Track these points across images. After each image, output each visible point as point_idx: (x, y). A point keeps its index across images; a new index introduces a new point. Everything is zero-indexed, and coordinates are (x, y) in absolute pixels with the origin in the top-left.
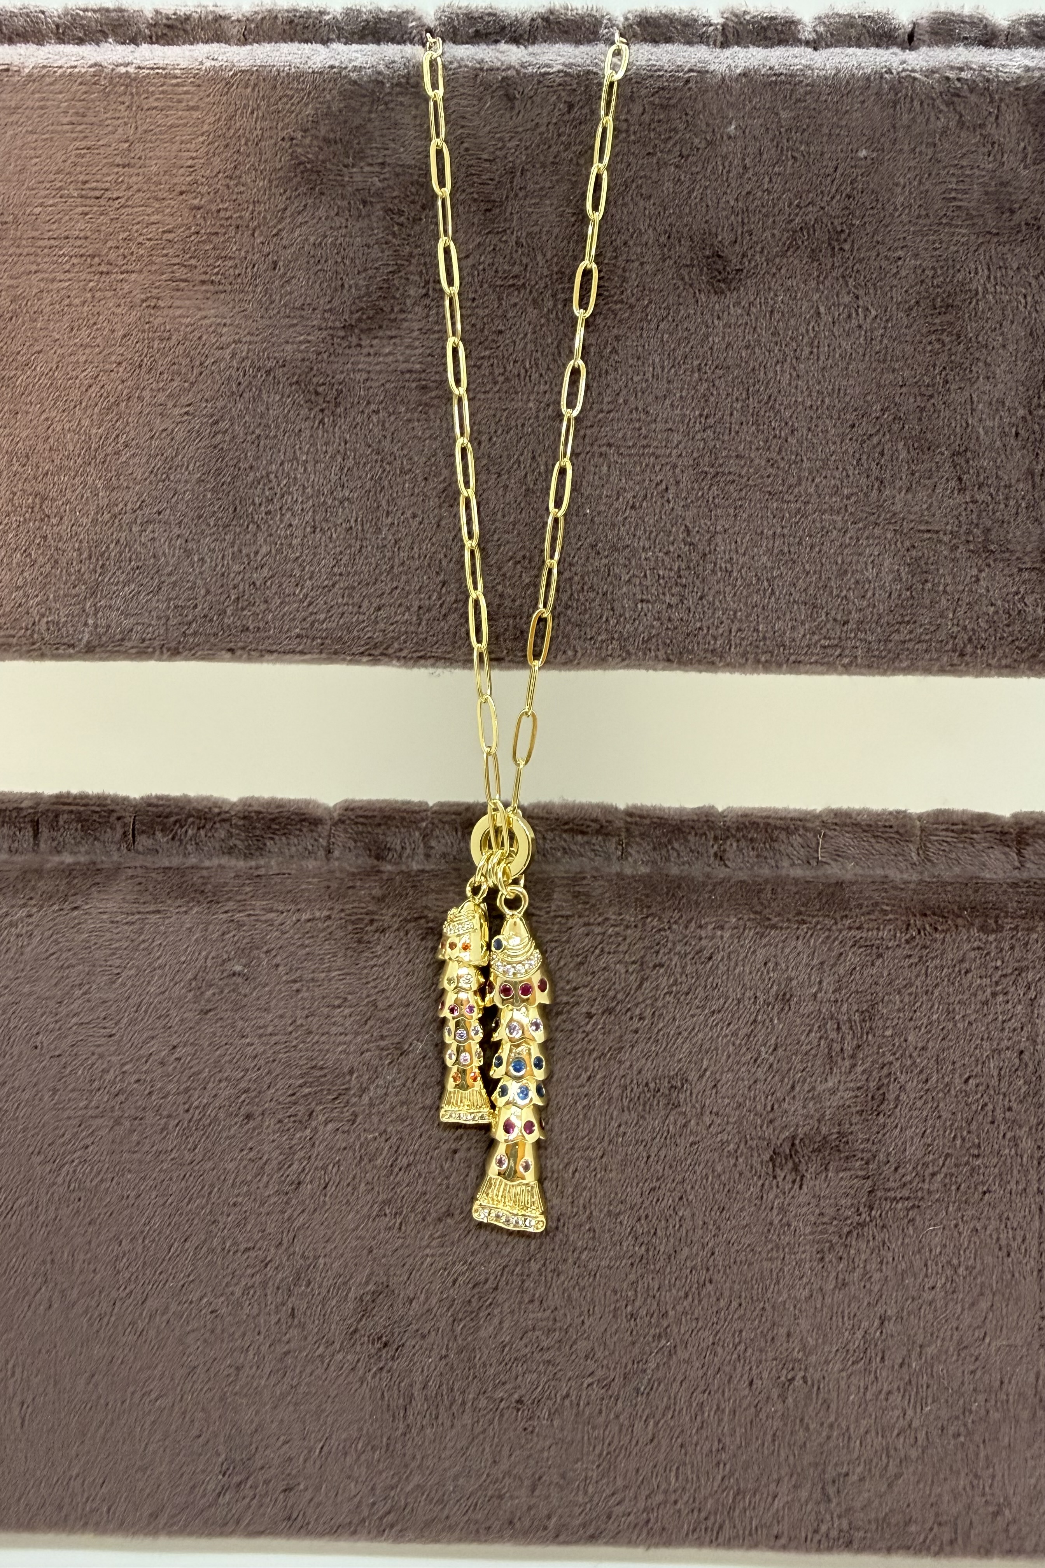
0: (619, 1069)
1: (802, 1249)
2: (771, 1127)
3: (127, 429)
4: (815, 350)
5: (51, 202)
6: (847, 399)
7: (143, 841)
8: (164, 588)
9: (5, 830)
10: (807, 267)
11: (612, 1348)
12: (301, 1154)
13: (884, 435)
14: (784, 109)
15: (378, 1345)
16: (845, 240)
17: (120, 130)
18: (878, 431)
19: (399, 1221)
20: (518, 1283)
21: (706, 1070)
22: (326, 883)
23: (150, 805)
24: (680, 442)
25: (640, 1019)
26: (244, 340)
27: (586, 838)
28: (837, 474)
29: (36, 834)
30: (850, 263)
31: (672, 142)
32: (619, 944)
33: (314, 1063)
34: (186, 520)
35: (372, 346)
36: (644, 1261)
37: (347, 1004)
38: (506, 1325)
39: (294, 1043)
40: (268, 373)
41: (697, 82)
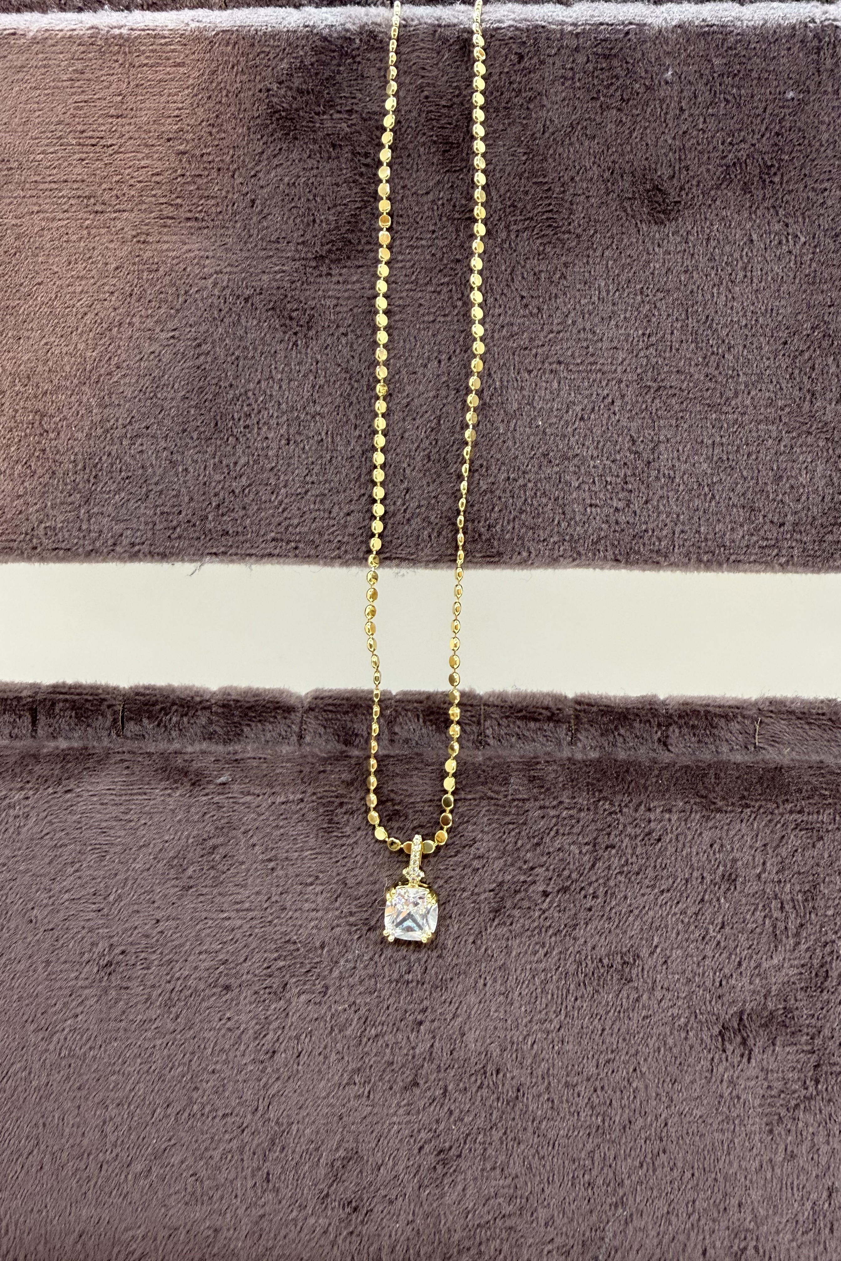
0: (574, 945)
1: (751, 1122)
2: (720, 1002)
3: (119, 352)
4: (749, 274)
5: (52, 150)
6: (780, 318)
7: (132, 727)
8: (151, 496)
9: (6, 717)
10: (739, 199)
11: (570, 1215)
12: (275, 1025)
13: (814, 351)
14: (716, 56)
15: (348, 1210)
16: (775, 174)
17: (114, 86)
18: (809, 347)
19: (367, 1090)
20: (480, 1151)
21: (656, 947)
22: (299, 768)
23: (137, 694)
24: (624, 360)
25: (593, 897)
26: (225, 270)
27: (538, 725)
28: (771, 387)
29: (34, 722)
30: (780, 195)
31: (613, 88)
32: (573, 826)
33: (287, 938)
34: (171, 434)
35: (341, 275)
36: (600, 1131)
37: (318, 882)
38: (469, 1192)
39: (269, 919)
40: (246, 300)
41: (636, 34)
